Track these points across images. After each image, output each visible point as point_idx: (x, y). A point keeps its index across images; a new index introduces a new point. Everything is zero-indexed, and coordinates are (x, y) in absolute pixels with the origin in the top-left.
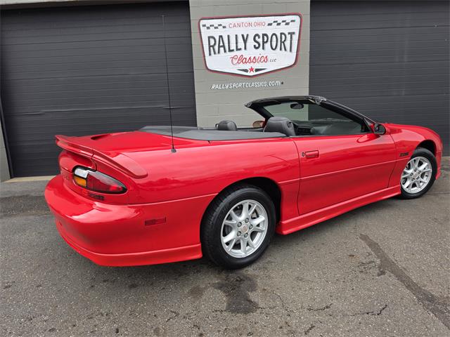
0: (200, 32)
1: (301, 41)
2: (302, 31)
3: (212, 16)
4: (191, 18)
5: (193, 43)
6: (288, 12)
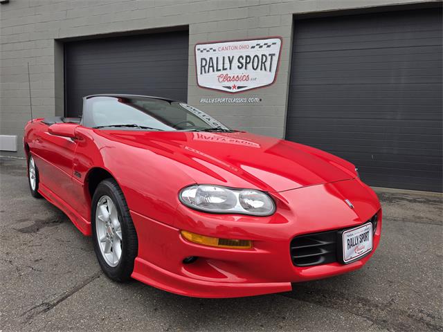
0: (195, 55)
2: (282, 52)
3: (206, 41)
4: (190, 44)
5: (189, 63)
6: (270, 36)
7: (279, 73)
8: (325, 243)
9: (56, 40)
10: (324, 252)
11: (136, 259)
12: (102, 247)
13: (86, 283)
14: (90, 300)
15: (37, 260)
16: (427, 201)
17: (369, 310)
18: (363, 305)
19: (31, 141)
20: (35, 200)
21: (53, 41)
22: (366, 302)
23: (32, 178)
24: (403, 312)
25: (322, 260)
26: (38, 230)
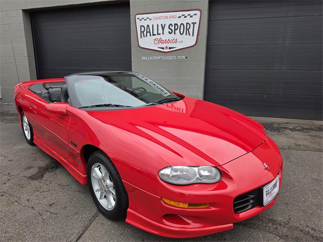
0: (136, 23)
1: (200, 29)
2: (201, 21)
4: (131, 14)
5: (131, 30)
6: (193, 8)
7: (199, 37)
8: (252, 196)
9: (23, 10)
10: (252, 201)
11: (129, 210)
12: (98, 195)
13: (91, 222)
14: (97, 237)
15: (51, 205)
16: (302, 130)
17: (277, 228)
18: (272, 224)
19: (18, 99)
20: (31, 147)
21: (21, 12)
22: (273, 222)
23: (26, 130)
24: (297, 228)
25: (250, 207)
26: (42, 176)
